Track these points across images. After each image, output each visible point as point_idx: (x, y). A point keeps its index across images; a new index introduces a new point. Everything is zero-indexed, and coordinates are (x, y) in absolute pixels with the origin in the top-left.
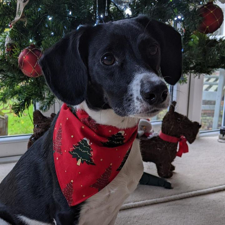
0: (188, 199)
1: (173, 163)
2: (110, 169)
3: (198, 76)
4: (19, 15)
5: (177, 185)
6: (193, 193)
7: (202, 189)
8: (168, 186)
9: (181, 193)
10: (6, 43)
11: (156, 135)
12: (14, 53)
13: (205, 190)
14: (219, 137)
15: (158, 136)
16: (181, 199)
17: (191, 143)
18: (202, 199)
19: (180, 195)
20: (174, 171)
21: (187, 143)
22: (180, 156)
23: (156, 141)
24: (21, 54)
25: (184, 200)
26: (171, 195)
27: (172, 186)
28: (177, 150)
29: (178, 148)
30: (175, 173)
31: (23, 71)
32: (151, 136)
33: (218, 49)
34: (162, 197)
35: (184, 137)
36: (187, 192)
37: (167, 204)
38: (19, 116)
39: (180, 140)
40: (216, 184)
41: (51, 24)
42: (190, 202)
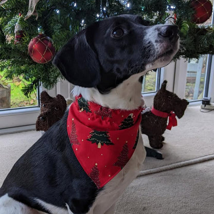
0: (178, 170)
1: (164, 135)
2: (127, 146)
3: (188, 61)
4: (32, 11)
5: (167, 155)
6: (182, 163)
7: (190, 160)
8: (160, 157)
9: (172, 164)
10: (16, 30)
11: (149, 111)
12: (24, 40)
13: (192, 161)
14: (201, 107)
15: (150, 111)
16: (171, 169)
17: (179, 118)
18: (190, 169)
19: (171, 166)
20: (164, 142)
21: (176, 117)
22: (170, 129)
23: (149, 115)
24: (31, 42)
25: (174, 170)
26: (163, 166)
27: (163, 157)
28: (167, 124)
29: (168, 121)
30: (164, 143)
31: (33, 58)
32: (144, 111)
33: (208, 39)
34: (155, 168)
35: (173, 112)
36: (177, 163)
37: (159, 174)
38: (28, 97)
39: (170, 115)
40: (201, 155)
41: (59, 16)
42: (180, 173)
